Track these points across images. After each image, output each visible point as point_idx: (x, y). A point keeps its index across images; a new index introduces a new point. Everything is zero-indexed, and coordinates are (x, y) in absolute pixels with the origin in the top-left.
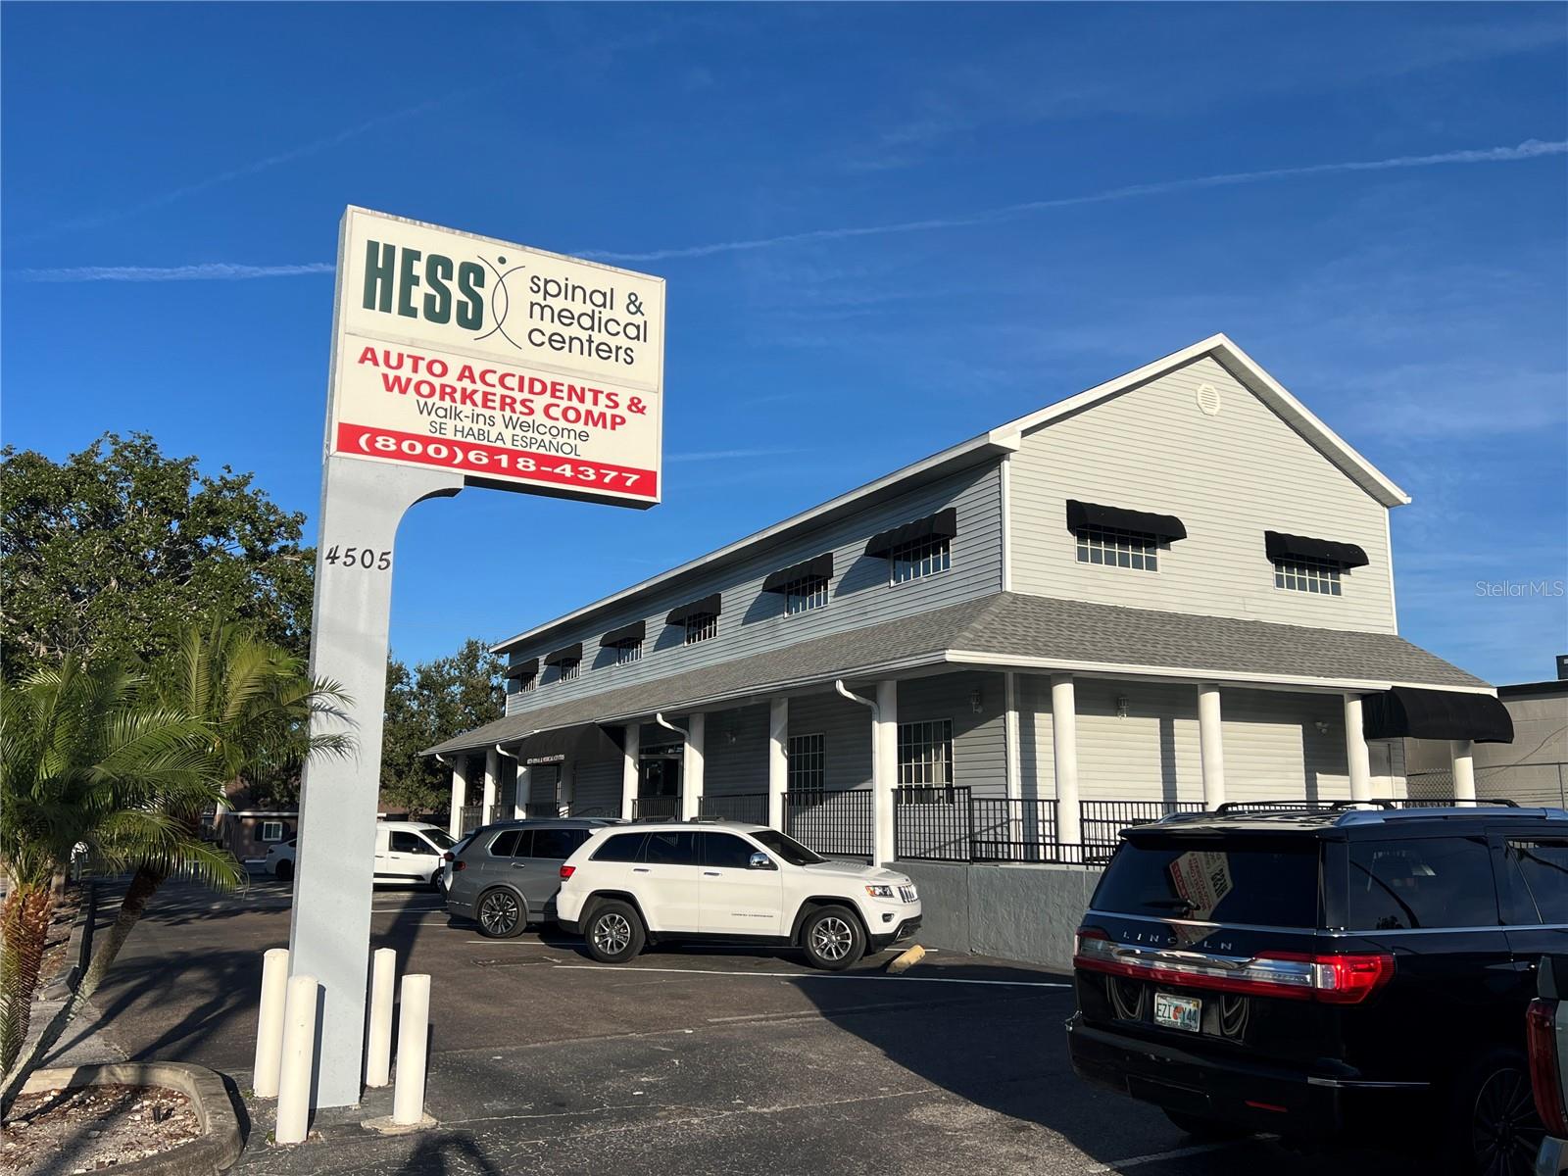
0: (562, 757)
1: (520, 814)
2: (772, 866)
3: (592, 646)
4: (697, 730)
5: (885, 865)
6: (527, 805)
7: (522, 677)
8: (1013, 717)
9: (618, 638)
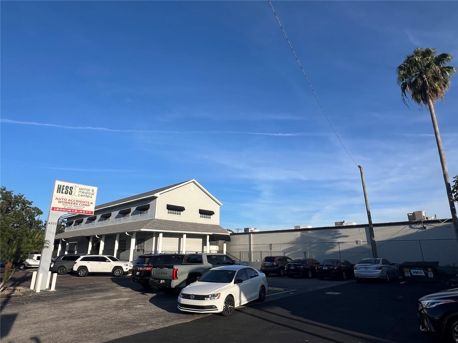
0: (77, 242)
1: (66, 253)
2: (110, 262)
3: (85, 220)
4: (103, 238)
5: (131, 262)
6: (68, 251)
7: (69, 224)
8: (154, 238)
9: (91, 219)
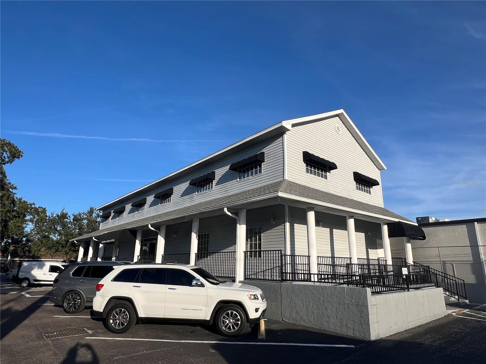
0: (113, 240)
2: (202, 285)
3: (128, 207)
4: (163, 231)
5: (240, 282)
6: (102, 257)
7: (105, 217)
8: (288, 225)
9: (137, 204)
